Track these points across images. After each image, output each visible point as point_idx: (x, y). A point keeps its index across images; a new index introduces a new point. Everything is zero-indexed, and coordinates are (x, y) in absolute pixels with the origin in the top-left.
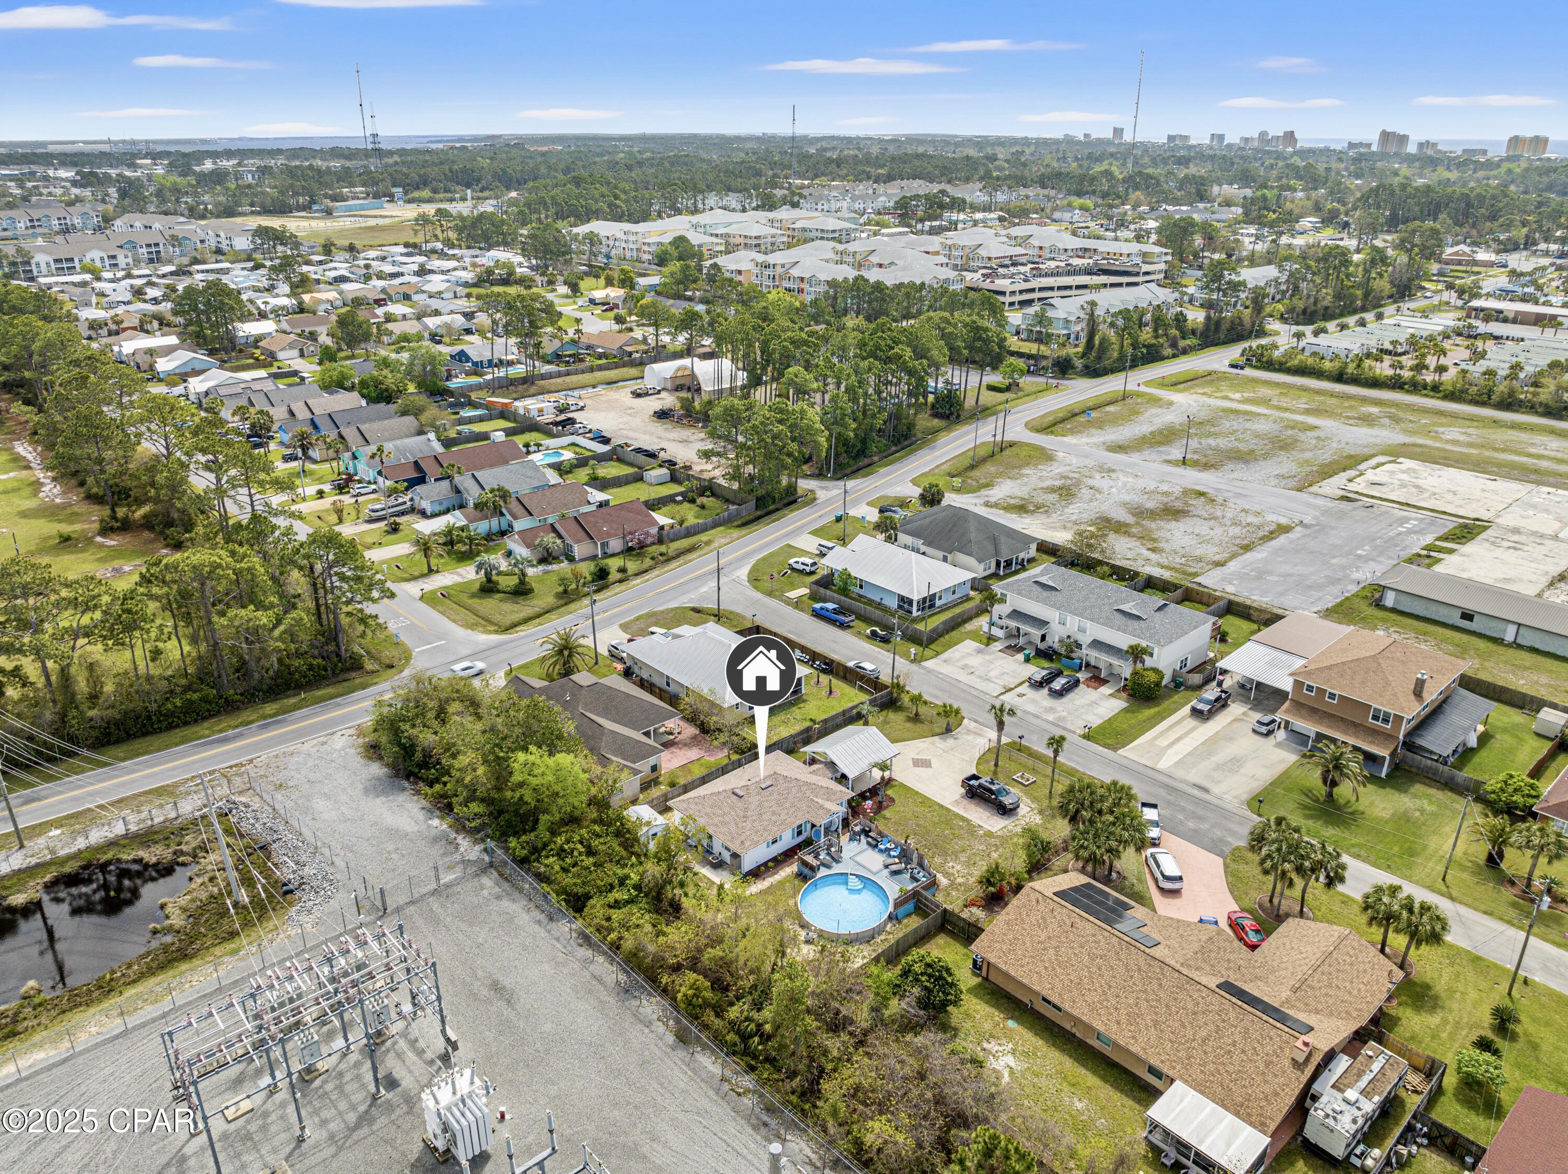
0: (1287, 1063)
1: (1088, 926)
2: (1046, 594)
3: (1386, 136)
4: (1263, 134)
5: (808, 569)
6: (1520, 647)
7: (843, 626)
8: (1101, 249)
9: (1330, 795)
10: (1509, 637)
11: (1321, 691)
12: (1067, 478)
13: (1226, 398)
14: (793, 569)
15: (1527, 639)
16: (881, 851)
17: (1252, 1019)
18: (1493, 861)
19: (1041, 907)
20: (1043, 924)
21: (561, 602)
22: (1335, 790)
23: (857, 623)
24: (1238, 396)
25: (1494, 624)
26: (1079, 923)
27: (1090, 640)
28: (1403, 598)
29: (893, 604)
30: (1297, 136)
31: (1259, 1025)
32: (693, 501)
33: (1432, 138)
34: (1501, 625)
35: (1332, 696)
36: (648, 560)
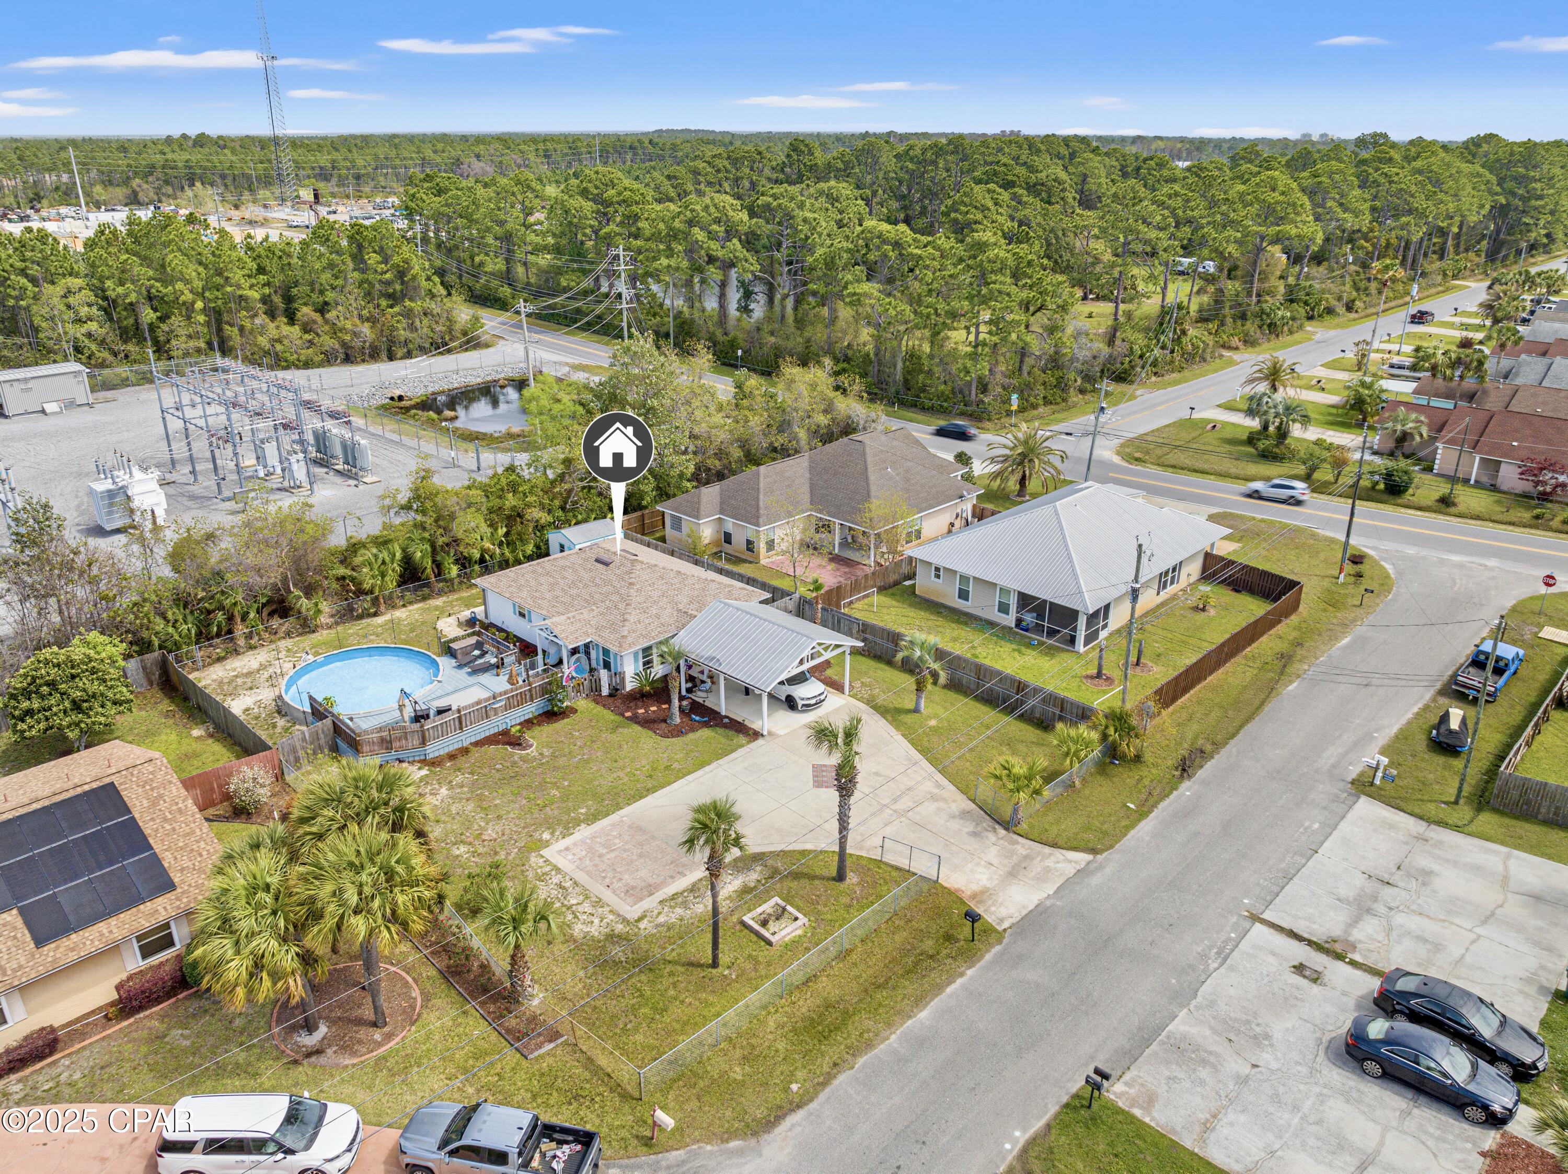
36: (1527, 515)
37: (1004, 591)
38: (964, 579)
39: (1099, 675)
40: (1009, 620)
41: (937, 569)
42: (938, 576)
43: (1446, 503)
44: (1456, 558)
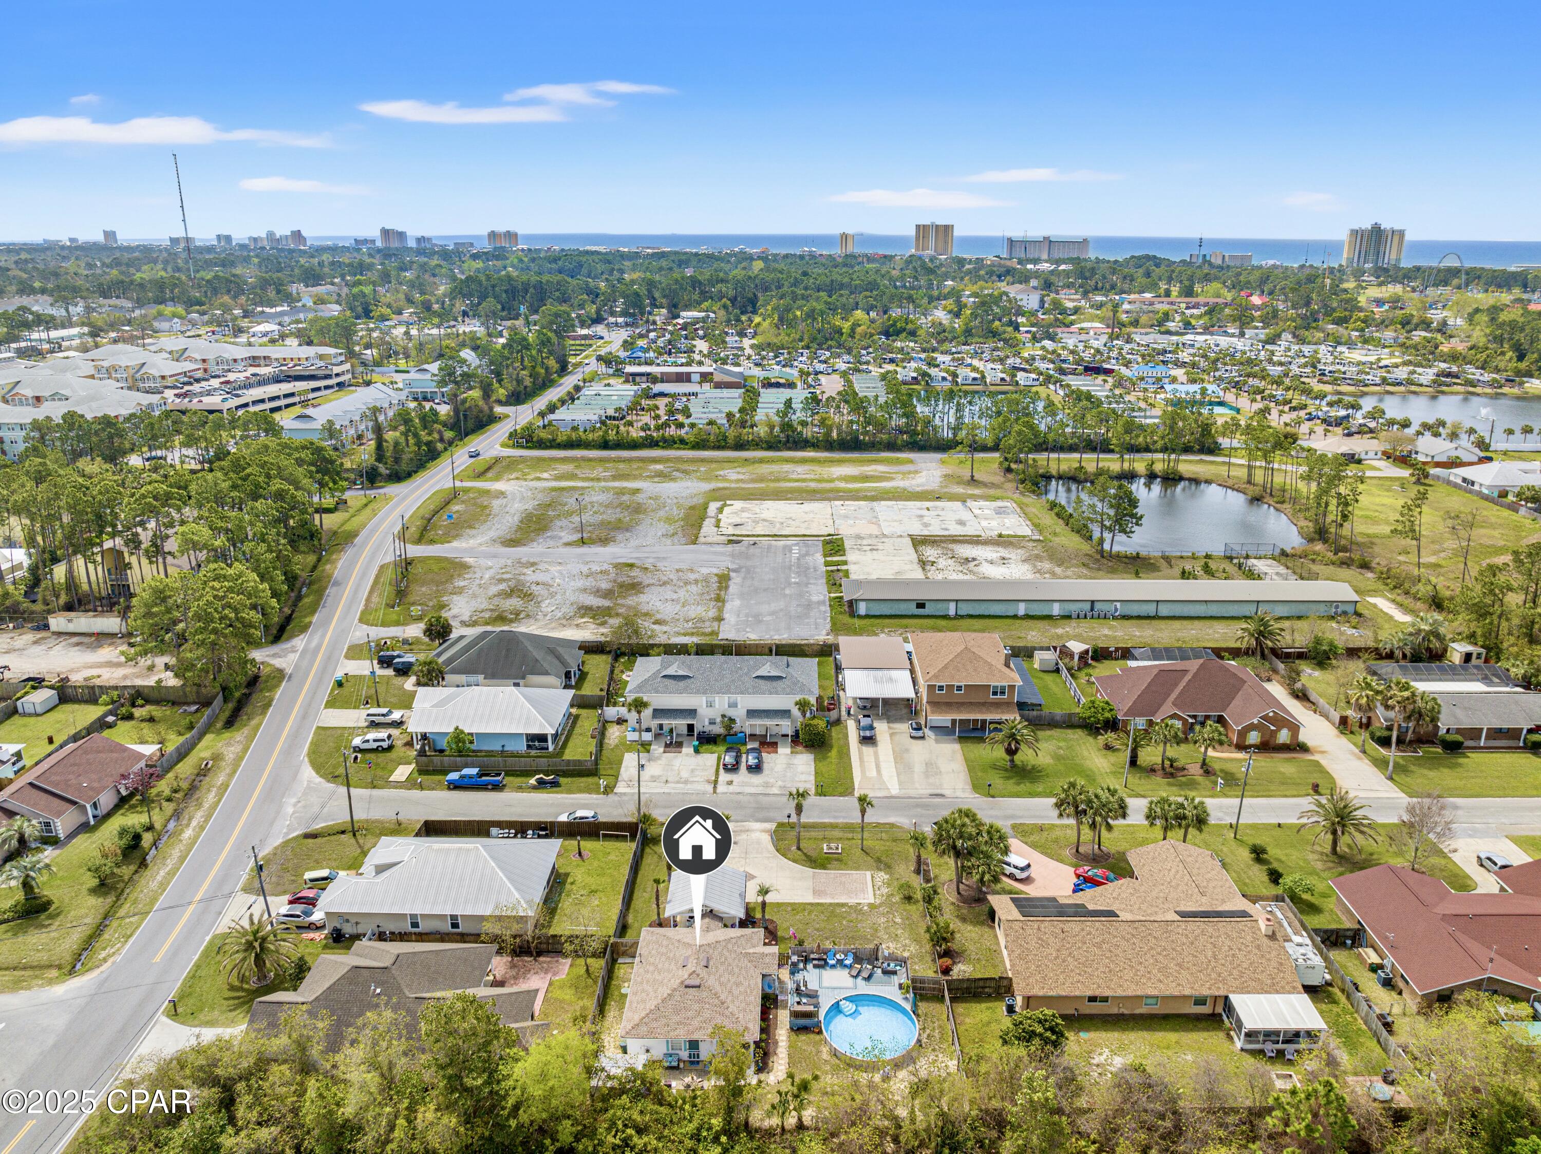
0: (1265, 940)
1: (1073, 925)
2: (682, 684)
3: (386, 233)
4: (271, 235)
5: (385, 745)
6: (962, 617)
7: (497, 787)
8: (274, 356)
9: (1012, 761)
10: (952, 612)
11: (950, 687)
12: (501, 581)
13: (539, 479)
14: (361, 751)
15: (965, 609)
16: (833, 966)
17: (1223, 925)
18: (1133, 762)
19: (1029, 931)
20: (1043, 944)
21: (110, 899)
22: (1016, 757)
23: (508, 780)
24: (545, 475)
25: (940, 605)
26: (1067, 927)
27: (744, 712)
28: (871, 605)
29: (522, 746)
30: (304, 233)
31: (1229, 927)
32: (129, 717)
33: (427, 234)
34: (944, 605)
35: (959, 688)
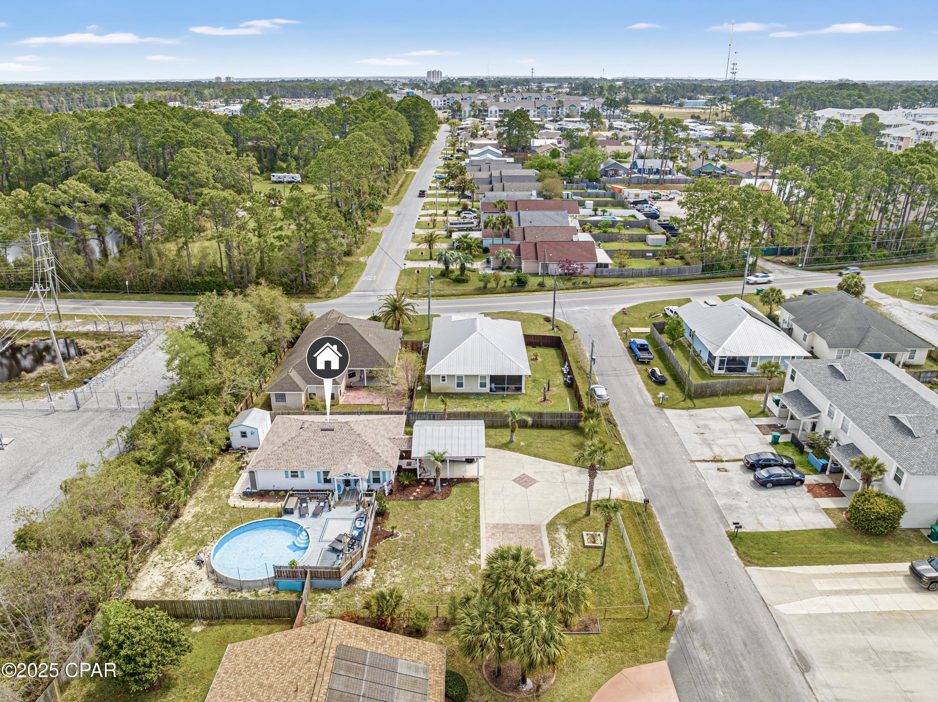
2: (830, 380)
7: (639, 361)
14: (665, 314)
29: (706, 358)
32: (659, 259)
36: (569, 284)
37: (483, 377)
38: (460, 377)
39: (545, 399)
40: (487, 389)
41: (443, 377)
42: (444, 380)
43: (541, 286)
44: (575, 309)
